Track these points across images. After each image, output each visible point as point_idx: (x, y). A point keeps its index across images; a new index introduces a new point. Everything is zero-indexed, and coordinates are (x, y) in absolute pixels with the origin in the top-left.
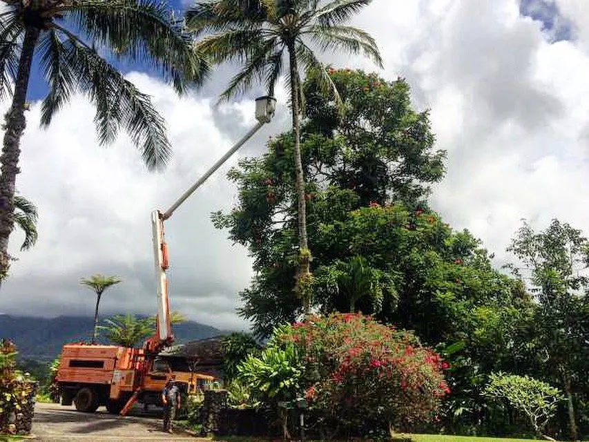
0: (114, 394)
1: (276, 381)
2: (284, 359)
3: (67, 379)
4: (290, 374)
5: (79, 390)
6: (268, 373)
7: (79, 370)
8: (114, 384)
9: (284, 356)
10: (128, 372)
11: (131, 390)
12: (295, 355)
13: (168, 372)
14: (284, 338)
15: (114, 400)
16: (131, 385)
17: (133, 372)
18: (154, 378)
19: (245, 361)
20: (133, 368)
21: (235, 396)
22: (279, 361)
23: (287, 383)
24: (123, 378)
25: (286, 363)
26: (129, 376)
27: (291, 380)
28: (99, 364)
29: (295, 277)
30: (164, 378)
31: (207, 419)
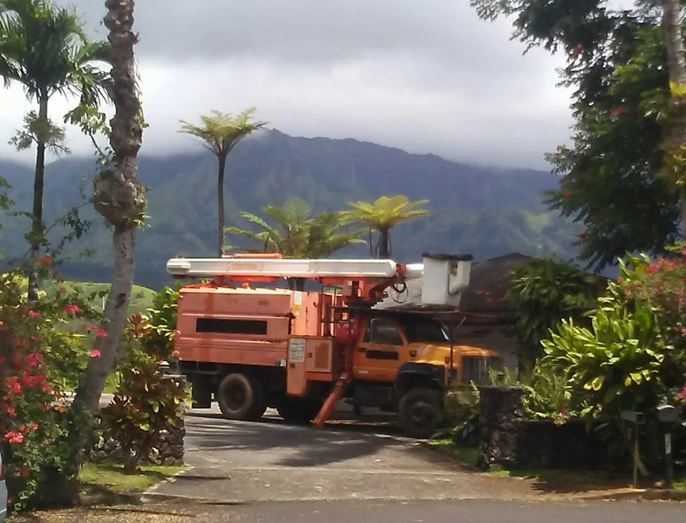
0: (295, 386)
1: (617, 373)
2: (630, 335)
3: (196, 357)
4: (645, 361)
5: (221, 377)
6: (601, 357)
7: (218, 339)
8: (293, 365)
9: (630, 326)
10: (318, 343)
11: (329, 378)
12: (653, 323)
13: (401, 343)
14: (633, 288)
15: (295, 397)
16: (328, 370)
17: (330, 343)
18: (372, 354)
19: (557, 332)
20: (328, 333)
21: (542, 394)
22: (622, 338)
23: (636, 377)
24: (310, 355)
25: (635, 342)
26: (321, 351)
27: (645, 373)
28: (258, 328)
29: (663, 147)
30: (394, 356)
31: (488, 439)
